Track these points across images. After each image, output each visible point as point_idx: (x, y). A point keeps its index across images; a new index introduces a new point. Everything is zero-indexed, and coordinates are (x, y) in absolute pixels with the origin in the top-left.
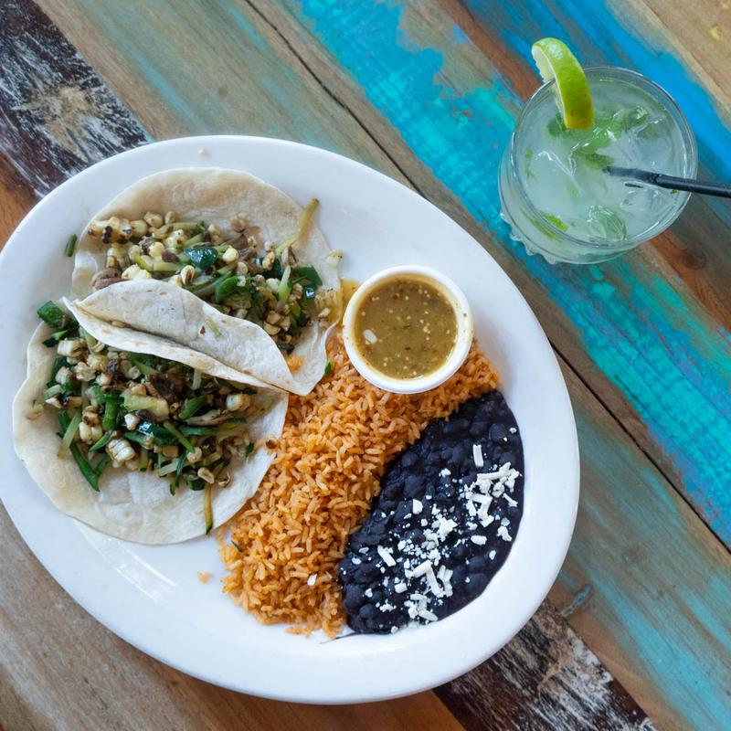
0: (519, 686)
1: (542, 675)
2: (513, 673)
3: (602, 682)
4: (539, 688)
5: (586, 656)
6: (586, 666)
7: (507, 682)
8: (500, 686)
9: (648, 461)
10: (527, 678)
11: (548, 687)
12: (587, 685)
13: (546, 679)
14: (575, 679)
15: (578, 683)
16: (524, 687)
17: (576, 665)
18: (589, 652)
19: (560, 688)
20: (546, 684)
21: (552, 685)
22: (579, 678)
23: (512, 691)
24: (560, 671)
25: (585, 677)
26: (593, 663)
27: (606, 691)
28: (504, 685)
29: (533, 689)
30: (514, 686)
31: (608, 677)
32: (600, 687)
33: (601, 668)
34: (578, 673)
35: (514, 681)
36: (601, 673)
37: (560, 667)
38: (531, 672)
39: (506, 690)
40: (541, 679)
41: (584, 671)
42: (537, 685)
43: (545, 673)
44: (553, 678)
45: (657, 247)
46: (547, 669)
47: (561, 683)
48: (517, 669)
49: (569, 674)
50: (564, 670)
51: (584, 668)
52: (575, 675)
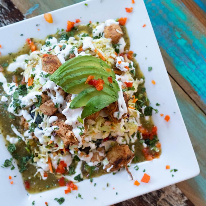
0: (149, 203)
1: (159, 198)
2: (147, 198)
3: (183, 200)
4: (158, 203)
5: (177, 190)
6: (177, 194)
7: (145, 201)
8: (142, 203)
9: (200, 111)
10: (152, 199)
11: (161, 203)
12: (177, 202)
13: (160, 200)
14: (172, 200)
15: (174, 201)
16: (152, 203)
17: (173, 194)
18: (178, 188)
19: (166, 203)
20: (160, 202)
21: (163, 202)
22: (174, 199)
23: (146, 205)
24: (166, 196)
25: (176, 198)
26: (179, 193)
27: (185, 204)
28: (143, 202)
29: (155, 203)
30: (147, 203)
31: (186, 199)
32: (182, 202)
33: (183, 195)
34: (173, 197)
35: (147, 201)
36: (183, 197)
37: (166, 194)
38: (154, 197)
39: (144, 204)
40: (158, 200)
41: (176, 196)
42: (157, 202)
43: (160, 197)
44: (163, 199)
45: (203, 24)
46: (161, 195)
47: (166, 201)
48: (149, 196)
49: (170, 197)
50: (167, 196)
51: (176, 195)
52: (172, 198)
